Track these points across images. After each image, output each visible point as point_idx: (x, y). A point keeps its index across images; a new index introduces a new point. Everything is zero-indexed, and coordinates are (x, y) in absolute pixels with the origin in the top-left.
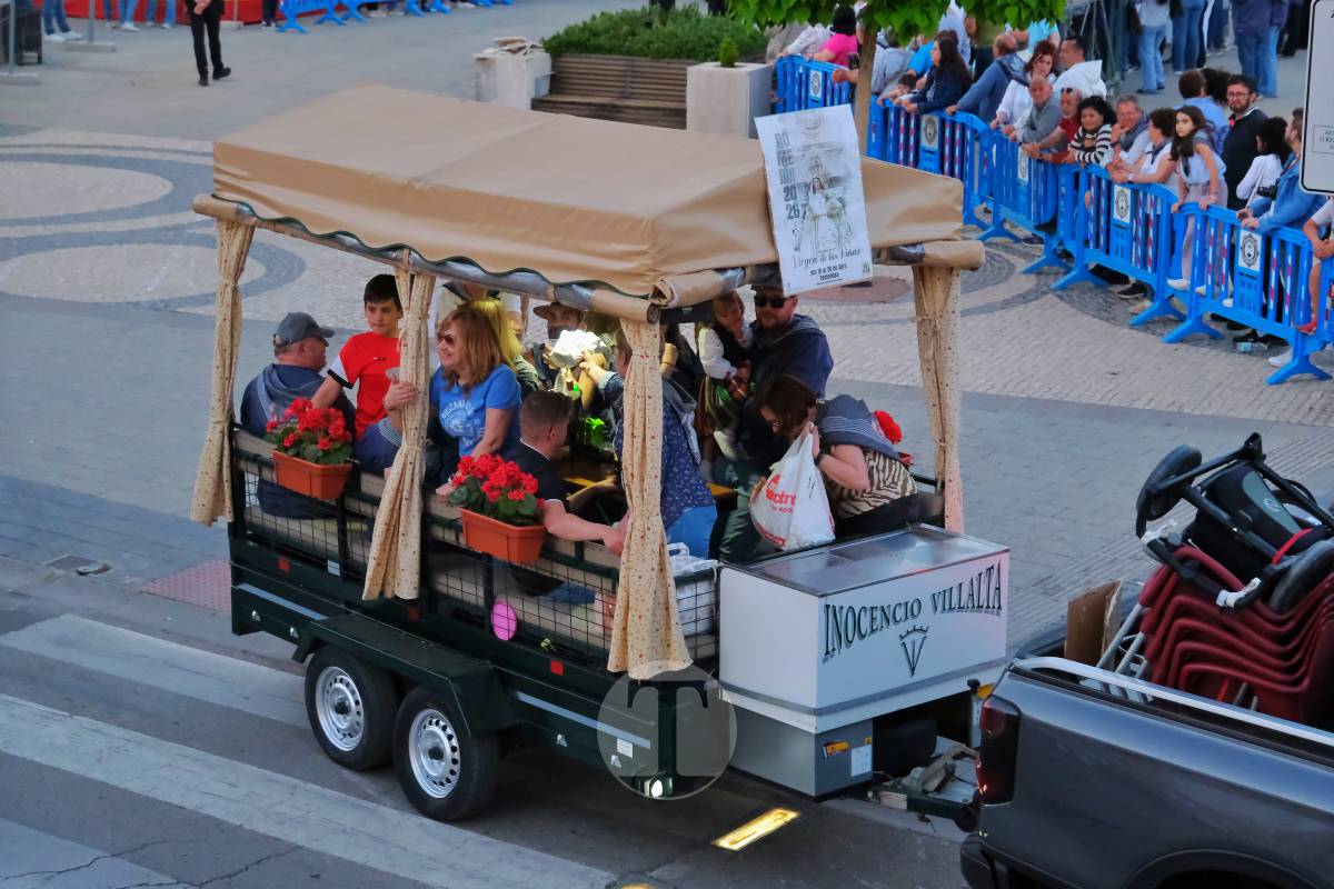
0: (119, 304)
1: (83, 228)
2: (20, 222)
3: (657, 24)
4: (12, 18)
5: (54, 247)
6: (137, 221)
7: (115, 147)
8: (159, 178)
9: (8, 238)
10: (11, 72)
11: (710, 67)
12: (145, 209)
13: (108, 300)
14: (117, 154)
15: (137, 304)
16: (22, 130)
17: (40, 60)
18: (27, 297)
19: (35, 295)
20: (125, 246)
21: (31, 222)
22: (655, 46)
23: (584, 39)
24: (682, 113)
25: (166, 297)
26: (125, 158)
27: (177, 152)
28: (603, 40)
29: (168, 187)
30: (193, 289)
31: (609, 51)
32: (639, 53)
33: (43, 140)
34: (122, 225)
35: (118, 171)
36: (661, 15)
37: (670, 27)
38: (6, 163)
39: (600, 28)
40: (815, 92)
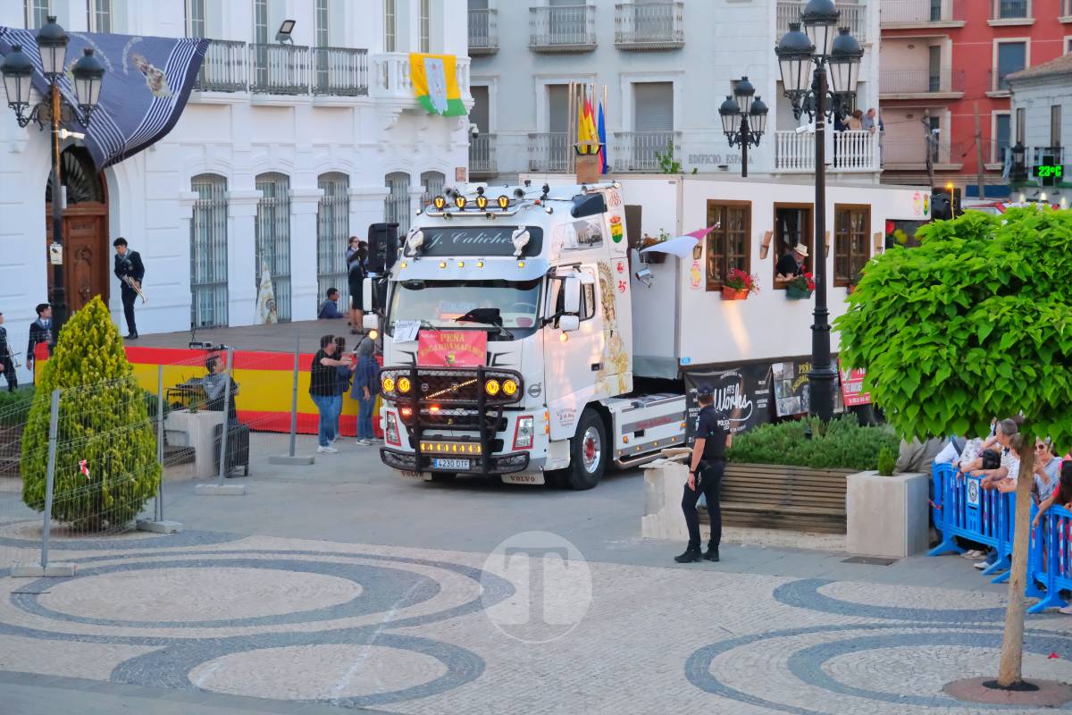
0: (312, 701)
1: (281, 629)
2: (225, 624)
3: (816, 435)
4: (224, 436)
5: (253, 647)
6: (330, 622)
7: (310, 553)
8: (350, 581)
9: (212, 639)
10: (222, 485)
11: (868, 476)
12: (337, 611)
13: (302, 697)
14: (311, 559)
15: (329, 701)
16: (228, 537)
17: (246, 473)
18: (229, 695)
19: (236, 693)
20: (318, 646)
21: (233, 623)
22: (816, 455)
23: (747, 449)
24: (842, 519)
25: (356, 695)
26: (320, 563)
27: (367, 557)
28: (765, 451)
29: (360, 590)
30: (382, 688)
31: (772, 461)
32: (800, 463)
33: (248, 547)
34: (316, 627)
35: (313, 574)
36: (820, 427)
37: (829, 438)
38: (213, 568)
39: (762, 439)
40: (973, 499)
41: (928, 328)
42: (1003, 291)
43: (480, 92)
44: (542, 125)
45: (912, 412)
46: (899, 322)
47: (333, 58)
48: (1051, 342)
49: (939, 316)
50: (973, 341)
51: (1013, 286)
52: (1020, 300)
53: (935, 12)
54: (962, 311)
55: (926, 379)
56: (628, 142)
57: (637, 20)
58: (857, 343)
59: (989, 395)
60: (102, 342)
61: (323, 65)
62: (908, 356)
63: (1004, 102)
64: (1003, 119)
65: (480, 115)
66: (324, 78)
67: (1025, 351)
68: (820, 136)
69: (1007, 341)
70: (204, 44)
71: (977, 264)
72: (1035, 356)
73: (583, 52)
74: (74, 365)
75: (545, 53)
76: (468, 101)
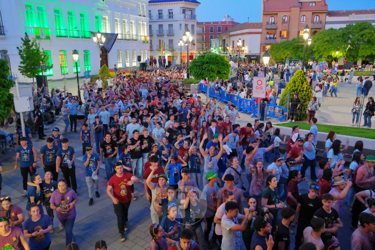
3: (188, 80)
11: (193, 84)
22: (188, 82)
24: (190, 89)
40: (204, 87)
41: (198, 68)
42: (206, 63)
43: (151, 41)
44: (158, 44)
45: (196, 77)
46: (195, 67)
47: (133, 36)
48: (211, 69)
49: (199, 66)
50: (203, 69)
51: (207, 63)
52: (208, 65)
53: (203, 32)
54: (202, 66)
55: (198, 73)
56: (168, 46)
57: (169, 32)
58: (190, 69)
59: (205, 75)
60: (106, 69)
61: (132, 37)
62: (196, 71)
63: (211, 42)
64: (211, 44)
65: (151, 43)
66: (132, 38)
67: (208, 70)
68: (188, 46)
69: (206, 69)
70: (118, 34)
71: (203, 60)
72: (209, 71)
73: (163, 36)
74: (102, 72)
75: (158, 36)
76: (149, 42)
